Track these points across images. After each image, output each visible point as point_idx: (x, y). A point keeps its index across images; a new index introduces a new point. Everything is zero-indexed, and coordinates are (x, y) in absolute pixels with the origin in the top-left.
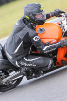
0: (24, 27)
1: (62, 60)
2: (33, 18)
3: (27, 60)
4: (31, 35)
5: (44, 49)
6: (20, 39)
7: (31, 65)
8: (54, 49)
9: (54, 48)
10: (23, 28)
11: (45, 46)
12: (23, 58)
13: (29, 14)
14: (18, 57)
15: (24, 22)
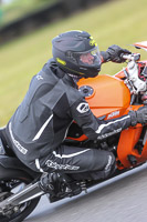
0: (56, 83)
1: (129, 156)
2: (75, 63)
3: (59, 156)
4: (71, 100)
5: (98, 132)
6: (47, 109)
7: (67, 167)
8: (118, 131)
9: (117, 128)
10: (53, 86)
11: (100, 124)
12: (51, 153)
13: (66, 53)
14: (41, 151)
15: (55, 72)
